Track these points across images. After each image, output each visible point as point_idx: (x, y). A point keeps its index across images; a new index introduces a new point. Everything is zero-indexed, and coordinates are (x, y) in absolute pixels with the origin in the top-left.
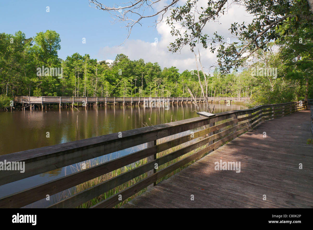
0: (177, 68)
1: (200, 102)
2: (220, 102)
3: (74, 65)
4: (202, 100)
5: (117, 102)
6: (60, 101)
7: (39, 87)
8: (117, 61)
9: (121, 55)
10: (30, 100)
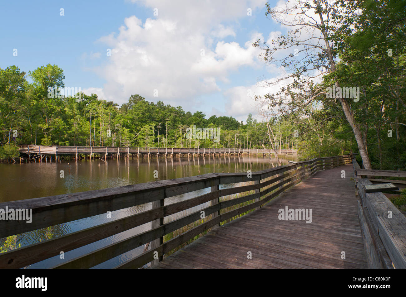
0: (203, 114)
1: (234, 154)
2: (257, 154)
3: (89, 109)
4: (237, 152)
5: (141, 153)
6: (77, 152)
7: (48, 135)
8: (131, 103)
9: (137, 96)
10: (40, 149)
